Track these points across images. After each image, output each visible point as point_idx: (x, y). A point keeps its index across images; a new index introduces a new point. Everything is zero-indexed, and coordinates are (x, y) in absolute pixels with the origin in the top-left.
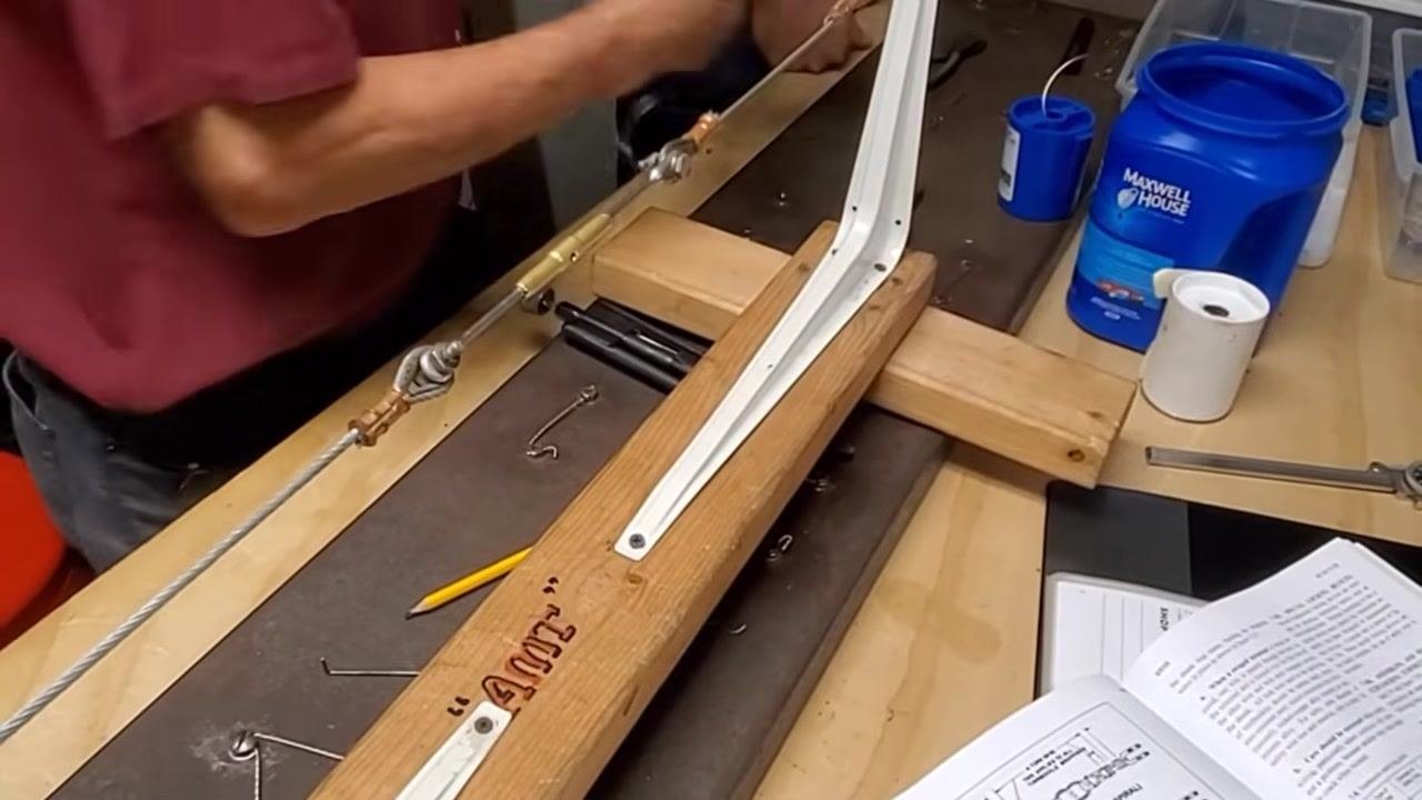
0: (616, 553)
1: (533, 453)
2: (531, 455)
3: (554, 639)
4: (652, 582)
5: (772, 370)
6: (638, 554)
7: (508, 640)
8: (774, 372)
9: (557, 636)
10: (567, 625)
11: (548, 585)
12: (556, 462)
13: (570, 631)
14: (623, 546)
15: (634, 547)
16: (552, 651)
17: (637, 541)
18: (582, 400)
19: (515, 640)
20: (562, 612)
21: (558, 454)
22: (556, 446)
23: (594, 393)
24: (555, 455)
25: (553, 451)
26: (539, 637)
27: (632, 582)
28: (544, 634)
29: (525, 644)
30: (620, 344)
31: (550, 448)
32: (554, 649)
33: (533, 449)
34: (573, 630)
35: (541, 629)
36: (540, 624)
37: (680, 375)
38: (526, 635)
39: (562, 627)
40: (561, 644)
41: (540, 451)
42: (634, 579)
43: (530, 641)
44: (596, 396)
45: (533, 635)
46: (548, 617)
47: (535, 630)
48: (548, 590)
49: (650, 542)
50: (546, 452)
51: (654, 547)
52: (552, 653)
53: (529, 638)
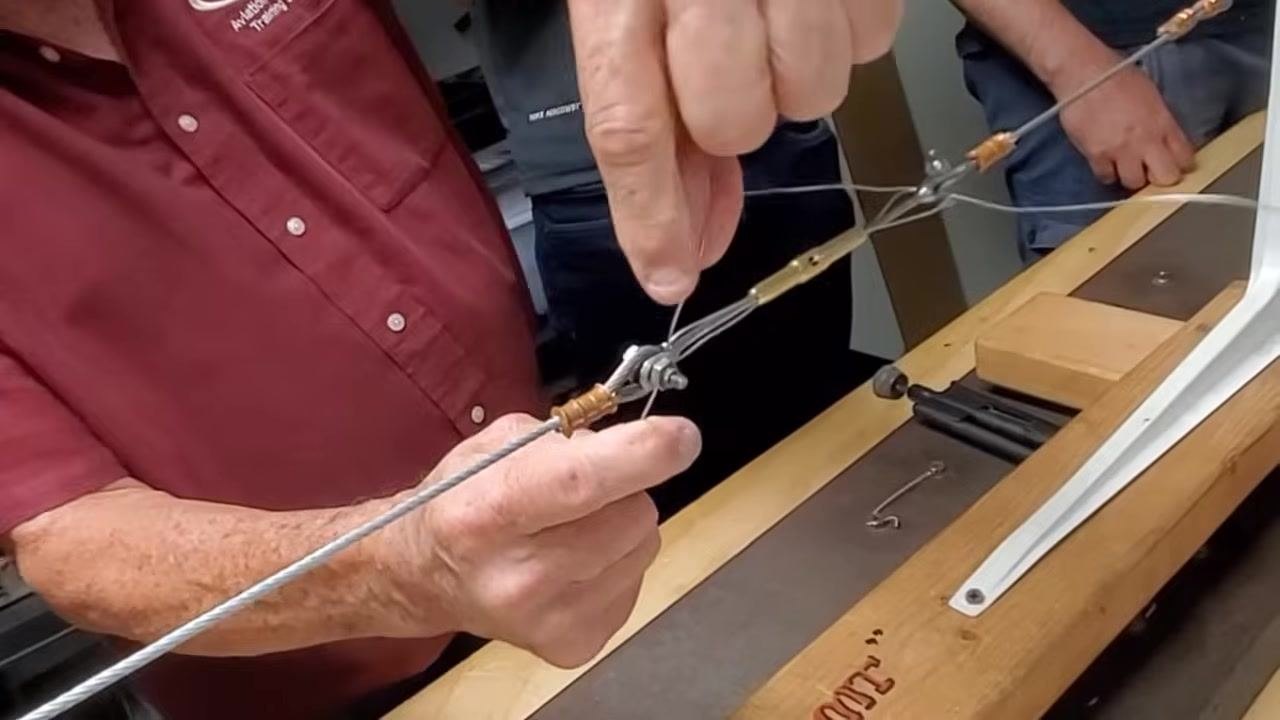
0: (951, 608)
1: (875, 523)
2: (872, 526)
3: (870, 690)
4: (987, 639)
5: (1147, 424)
6: (974, 610)
7: (821, 687)
8: (1151, 426)
9: (873, 687)
10: (886, 678)
11: (872, 636)
12: (896, 531)
13: (889, 683)
14: (959, 602)
15: (970, 602)
16: (866, 702)
17: (974, 596)
18: (929, 473)
19: (828, 689)
20: (882, 665)
21: (899, 524)
22: (898, 516)
23: (942, 468)
24: (896, 524)
25: (893, 521)
26: (854, 687)
27: (964, 638)
28: (861, 685)
29: (838, 693)
30: (970, 419)
31: (892, 518)
32: (868, 701)
33: (875, 519)
34: (891, 683)
35: (857, 680)
36: (858, 674)
37: (1034, 446)
38: (840, 683)
39: (880, 678)
40: (876, 696)
41: (881, 522)
42: (966, 635)
43: (842, 691)
44: (944, 470)
45: (848, 685)
46: (866, 669)
47: (851, 680)
48: (871, 641)
49: (990, 598)
50: (888, 522)
51: (992, 604)
52: (865, 704)
53: (844, 687)
